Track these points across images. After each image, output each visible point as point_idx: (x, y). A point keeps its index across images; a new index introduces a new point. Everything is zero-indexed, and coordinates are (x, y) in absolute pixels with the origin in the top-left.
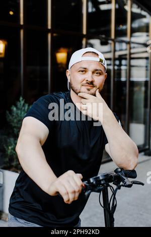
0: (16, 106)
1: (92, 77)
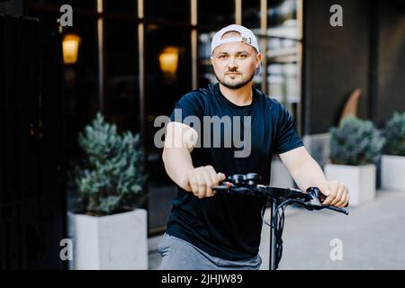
0: (92, 125)
1: (234, 62)
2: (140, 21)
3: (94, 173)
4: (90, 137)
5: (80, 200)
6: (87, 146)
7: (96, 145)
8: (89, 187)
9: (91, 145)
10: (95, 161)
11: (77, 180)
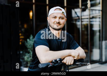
1: (59, 20)
2: (47, 5)
3: (29, 55)
4: (28, 42)
5: (25, 63)
6: (27, 46)
7: (30, 45)
8: (27, 59)
9: (28, 45)
10: (30, 50)
11: (24, 57)
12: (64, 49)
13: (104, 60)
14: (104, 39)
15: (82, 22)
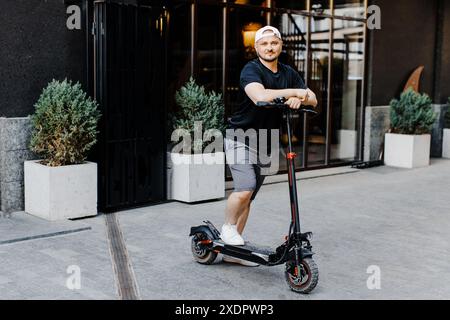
0: (186, 86)
4: (184, 94)
7: (189, 101)
12: (284, 88)
13: (367, 158)
14: (369, 100)
15: (311, 50)
